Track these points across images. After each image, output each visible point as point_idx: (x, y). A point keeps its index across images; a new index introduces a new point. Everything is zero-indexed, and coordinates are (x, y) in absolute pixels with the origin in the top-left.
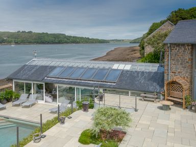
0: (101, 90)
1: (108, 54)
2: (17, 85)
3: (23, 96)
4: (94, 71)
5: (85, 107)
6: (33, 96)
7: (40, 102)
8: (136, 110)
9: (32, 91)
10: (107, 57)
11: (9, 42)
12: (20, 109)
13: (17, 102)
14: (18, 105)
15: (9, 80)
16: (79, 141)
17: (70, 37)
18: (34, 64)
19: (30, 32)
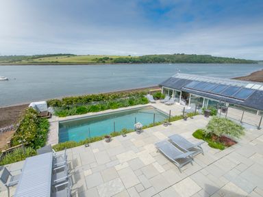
0: (227, 104)
1: (252, 74)
2: (165, 90)
3: (167, 97)
4: (224, 87)
5: (206, 114)
6: (173, 99)
7: (177, 103)
8: (259, 128)
9: (173, 95)
10: (250, 77)
11: (168, 62)
12: (164, 105)
13: (163, 101)
14: (163, 103)
15: (161, 86)
16: (193, 135)
17: (216, 58)
18: (177, 77)
19: (183, 54)
